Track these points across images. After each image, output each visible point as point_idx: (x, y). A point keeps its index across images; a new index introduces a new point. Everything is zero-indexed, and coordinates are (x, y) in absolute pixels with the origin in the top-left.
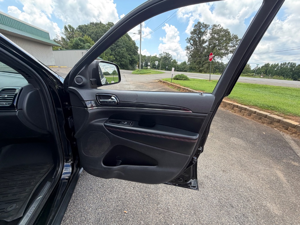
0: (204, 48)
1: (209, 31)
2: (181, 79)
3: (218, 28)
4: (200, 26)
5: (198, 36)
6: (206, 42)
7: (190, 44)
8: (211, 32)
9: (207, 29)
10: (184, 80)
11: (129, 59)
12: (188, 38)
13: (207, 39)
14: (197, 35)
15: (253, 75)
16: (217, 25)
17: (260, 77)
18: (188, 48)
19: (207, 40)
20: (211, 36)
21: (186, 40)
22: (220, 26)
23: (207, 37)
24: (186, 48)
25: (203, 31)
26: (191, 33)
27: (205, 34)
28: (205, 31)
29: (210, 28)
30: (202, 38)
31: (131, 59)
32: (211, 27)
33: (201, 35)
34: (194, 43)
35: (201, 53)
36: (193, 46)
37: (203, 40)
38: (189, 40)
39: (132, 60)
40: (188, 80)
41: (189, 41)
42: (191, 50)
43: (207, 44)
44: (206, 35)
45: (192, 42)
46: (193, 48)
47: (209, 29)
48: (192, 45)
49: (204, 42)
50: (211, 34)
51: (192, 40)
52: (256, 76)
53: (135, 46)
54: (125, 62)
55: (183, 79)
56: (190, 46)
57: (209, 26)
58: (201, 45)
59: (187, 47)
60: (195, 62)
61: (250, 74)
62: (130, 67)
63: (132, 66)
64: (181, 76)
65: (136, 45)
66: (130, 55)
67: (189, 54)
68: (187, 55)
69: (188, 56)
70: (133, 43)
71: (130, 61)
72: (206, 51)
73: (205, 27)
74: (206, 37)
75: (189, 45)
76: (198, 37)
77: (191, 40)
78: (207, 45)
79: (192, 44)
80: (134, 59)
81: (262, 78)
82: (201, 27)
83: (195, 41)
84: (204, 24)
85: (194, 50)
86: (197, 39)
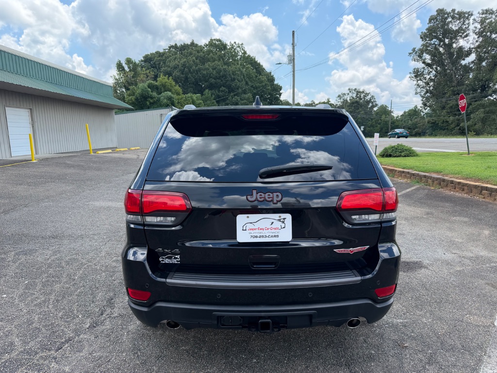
0: (467, 69)
1: (473, 27)
2: (398, 153)
4: (446, 18)
5: (444, 41)
6: (469, 53)
7: (424, 63)
8: (477, 30)
9: (467, 22)
10: (405, 156)
12: (414, 50)
13: (472, 47)
14: (440, 40)
16: (495, 10)
18: (418, 74)
19: (471, 49)
20: (481, 39)
21: (410, 54)
23: (471, 42)
24: (413, 75)
25: (455, 28)
26: (421, 38)
27: (463, 33)
28: (460, 28)
29: (474, 20)
30: (454, 45)
32: (475, 16)
33: (451, 39)
34: (432, 60)
35: (460, 83)
36: (432, 68)
37: (461, 48)
38: (418, 54)
40: (414, 156)
41: (420, 56)
42: (428, 77)
43: (473, 57)
44: (467, 36)
45: (427, 58)
46: (434, 72)
47: (471, 21)
48: (428, 65)
49: (463, 53)
50: (480, 34)
51: (429, 53)
53: (273, 84)
55: (402, 154)
56: (424, 68)
57: (472, 15)
58: (455, 62)
59: (414, 72)
60: (443, 108)
64: (397, 149)
65: (276, 82)
67: (423, 87)
68: (419, 90)
69: (422, 94)
70: (268, 80)
72: (471, 76)
73: (459, 19)
74: (468, 43)
75: (420, 65)
76: (445, 44)
77: (424, 54)
78: (473, 62)
79: (430, 62)
82: (449, 19)
83: (435, 54)
84: (456, 12)
85: (435, 76)
86: (441, 49)
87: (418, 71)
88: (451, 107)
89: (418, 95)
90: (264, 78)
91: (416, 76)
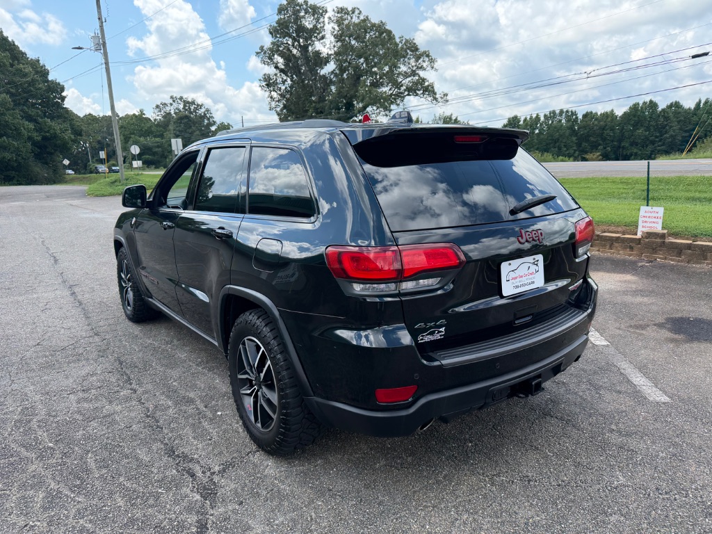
0: (326, 81)
1: (329, 28)
3: (355, 20)
4: (299, 11)
5: (299, 42)
6: (326, 61)
7: (276, 67)
8: (336, 32)
9: (322, 20)
11: (30, 138)
12: (262, 48)
13: (330, 53)
14: (294, 40)
16: (350, 9)
18: (269, 83)
19: (329, 55)
20: (339, 44)
21: (257, 53)
22: (357, 12)
23: (328, 46)
24: (264, 84)
25: (310, 26)
26: (271, 33)
27: (318, 34)
28: (315, 27)
29: (330, 18)
30: (310, 48)
31: (39, 138)
32: (330, 14)
33: (306, 39)
34: (286, 65)
35: (322, 99)
36: (287, 76)
37: (318, 53)
38: (267, 55)
39: (44, 138)
41: (270, 58)
42: (283, 88)
44: (323, 38)
45: (280, 60)
46: (289, 81)
47: (326, 20)
48: (282, 71)
49: (320, 60)
50: (338, 38)
51: (282, 55)
53: (48, 81)
54: (17, 151)
56: (276, 75)
57: (326, 11)
58: (313, 71)
59: (265, 80)
62: (37, 168)
63: (47, 163)
65: (50, 78)
66: (30, 118)
67: (279, 101)
68: (273, 104)
69: (278, 109)
70: (37, 72)
71: (35, 144)
72: (334, 91)
73: (313, 14)
74: (324, 46)
75: (270, 70)
76: (300, 46)
77: (276, 56)
78: (332, 72)
79: (283, 67)
80: (55, 136)
82: (302, 14)
83: (288, 57)
84: (309, 4)
85: (291, 87)
86: (295, 51)
87: (270, 79)
89: (274, 112)
90: (28, 69)
91: (268, 85)
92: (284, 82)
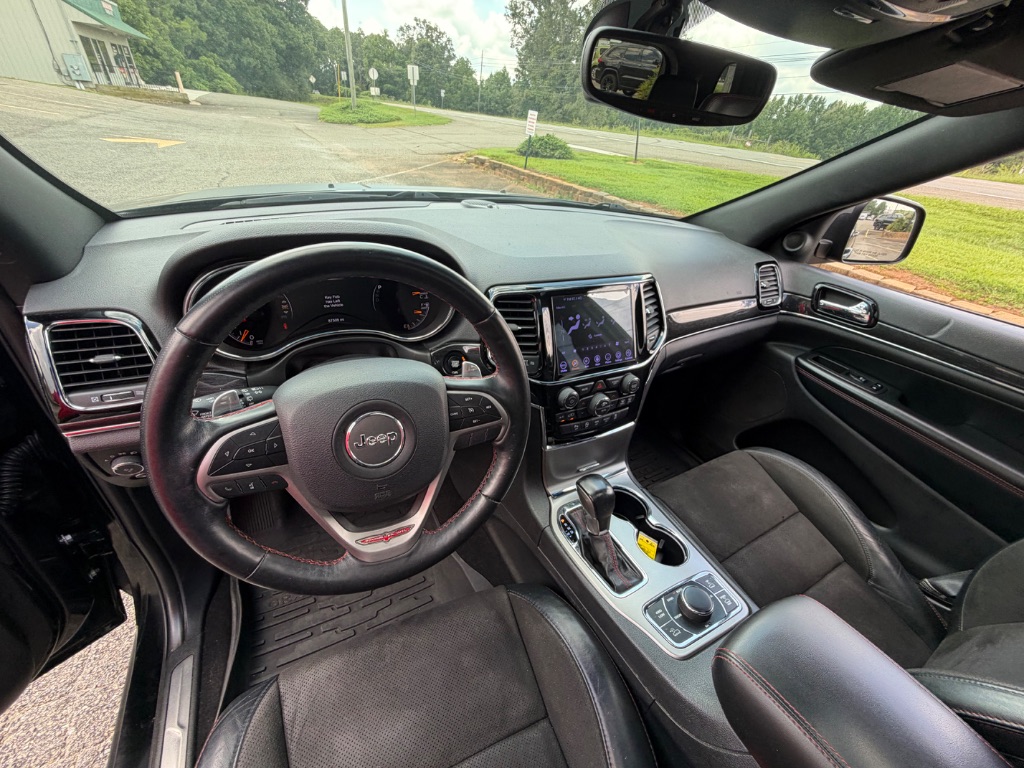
2: (549, 152)
11: (274, 45)
15: (726, 136)
17: (745, 147)
18: (516, 13)
24: (510, 12)
31: (284, 46)
36: (536, 6)
39: (290, 48)
42: (529, 21)
46: (537, 14)
52: (734, 144)
54: (260, 57)
59: (511, 8)
60: (545, 77)
61: (718, 134)
62: (284, 83)
63: (292, 77)
66: (275, 22)
67: (522, 37)
68: (515, 42)
69: (520, 48)
71: (279, 52)
80: (298, 47)
81: (749, 148)
85: (537, 21)
87: (517, 8)
88: (554, 77)
89: (514, 50)
91: (514, 15)
92: (531, 13)
